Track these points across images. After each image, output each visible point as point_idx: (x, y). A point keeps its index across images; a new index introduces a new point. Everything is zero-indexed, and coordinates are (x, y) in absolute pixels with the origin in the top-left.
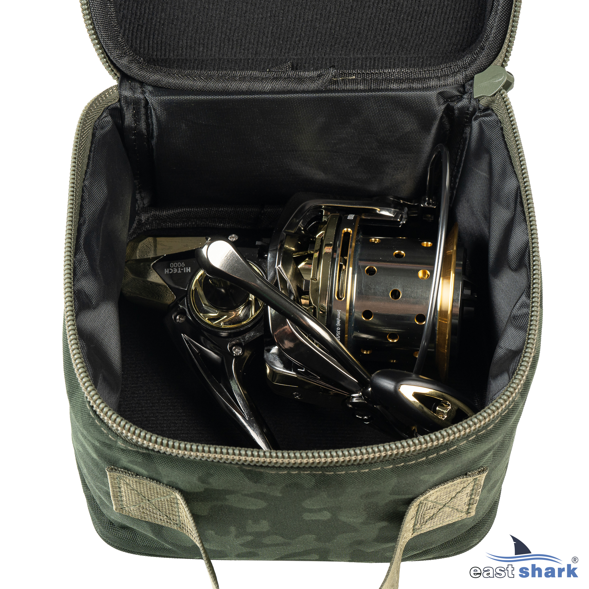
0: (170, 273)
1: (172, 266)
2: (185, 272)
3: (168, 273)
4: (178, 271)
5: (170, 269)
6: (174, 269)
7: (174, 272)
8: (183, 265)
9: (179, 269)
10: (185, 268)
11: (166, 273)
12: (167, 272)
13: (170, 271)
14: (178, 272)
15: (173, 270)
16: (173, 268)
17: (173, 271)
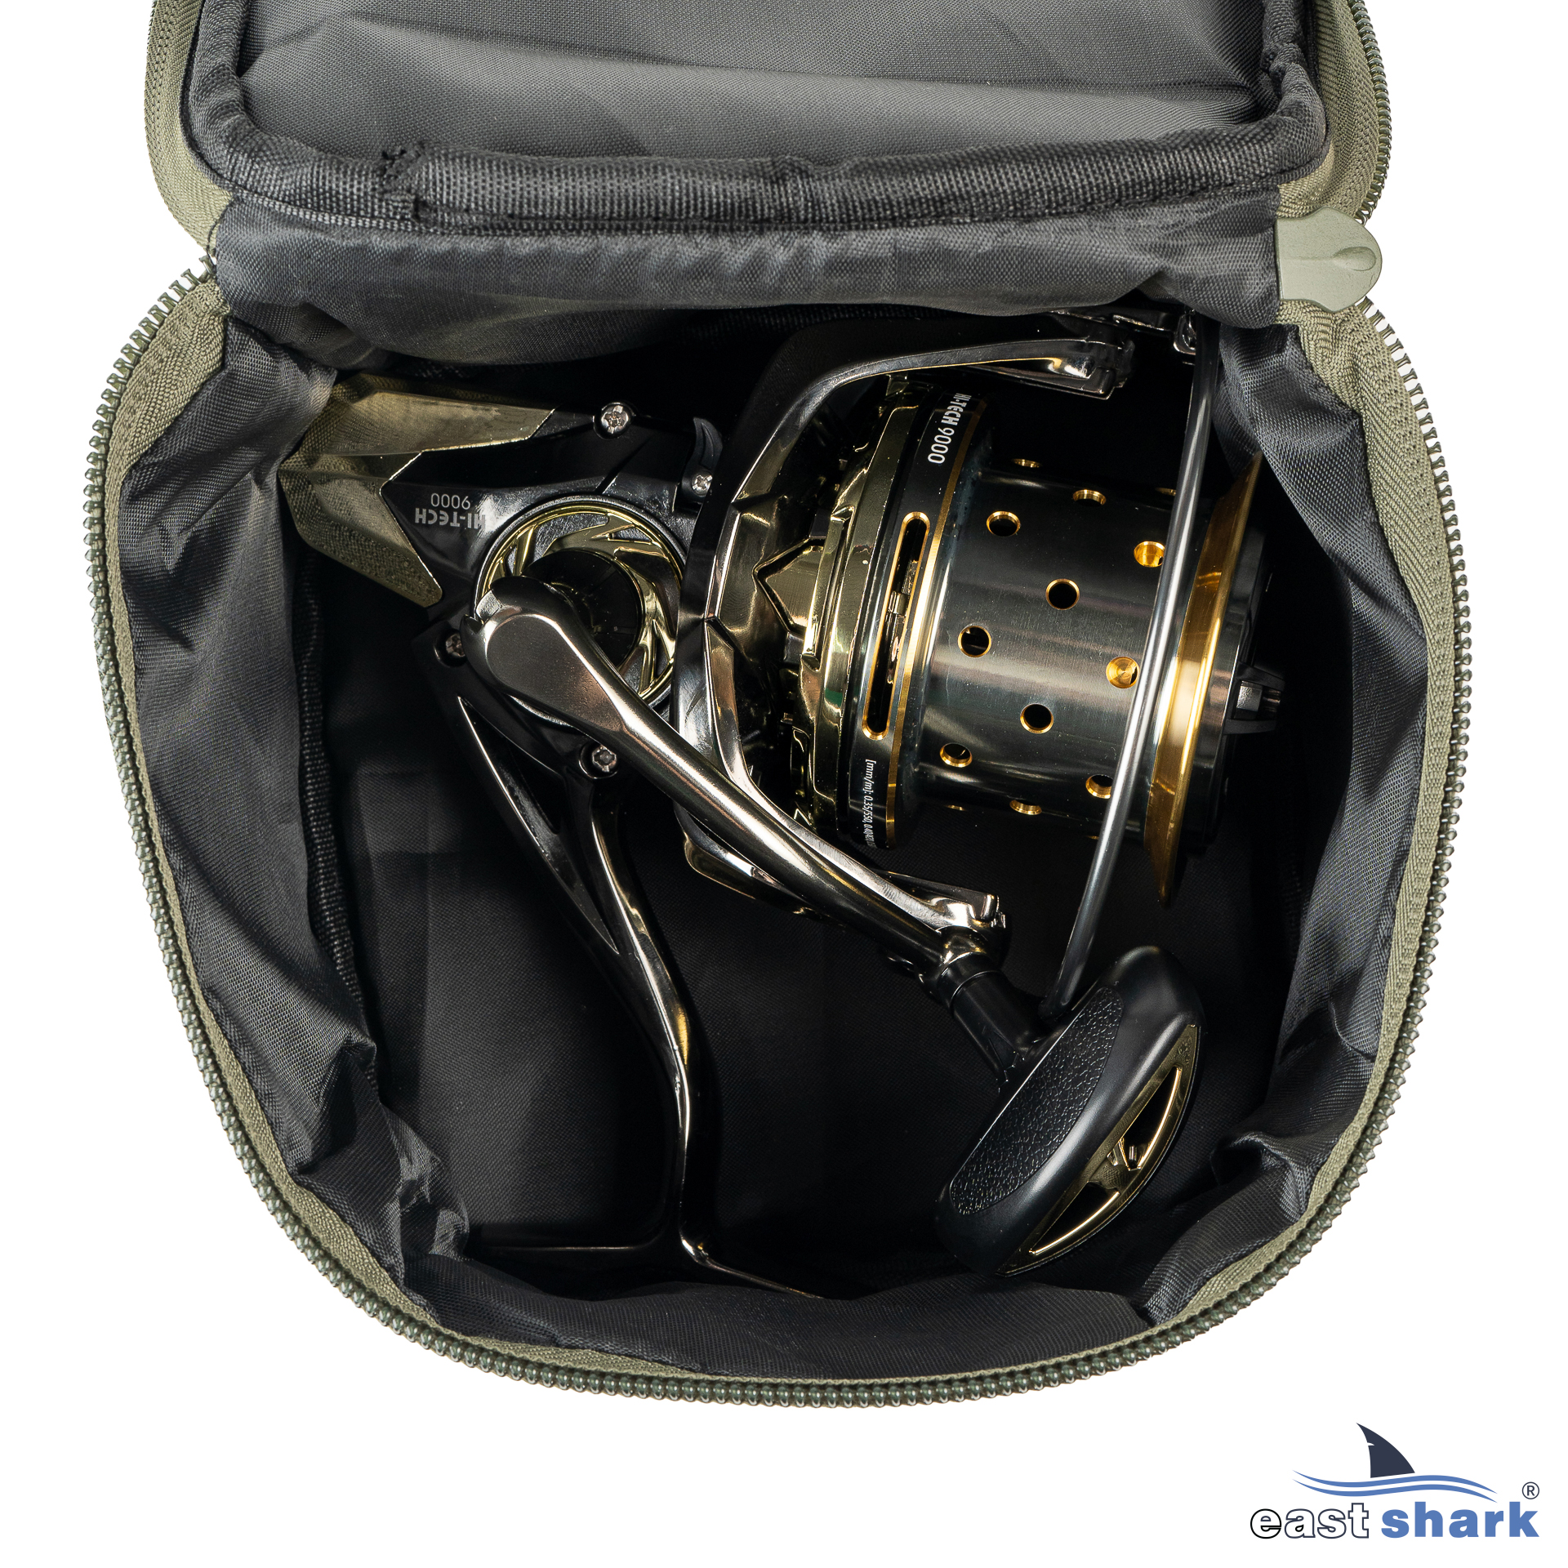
0: (430, 522)
1: (435, 502)
2: (469, 526)
3: (424, 522)
4: (451, 520)
5: (430, 511)
6: (442, 512)
7: (441, 524)
8: (466, 505)
9: (455, 514)
10: (470, 515)
11: (417, 521)
12: (421, 520)
13: (430, 517)
14: (452, 524)
15: (439, 515)
16: (437, 510)
17: (439, 520)
